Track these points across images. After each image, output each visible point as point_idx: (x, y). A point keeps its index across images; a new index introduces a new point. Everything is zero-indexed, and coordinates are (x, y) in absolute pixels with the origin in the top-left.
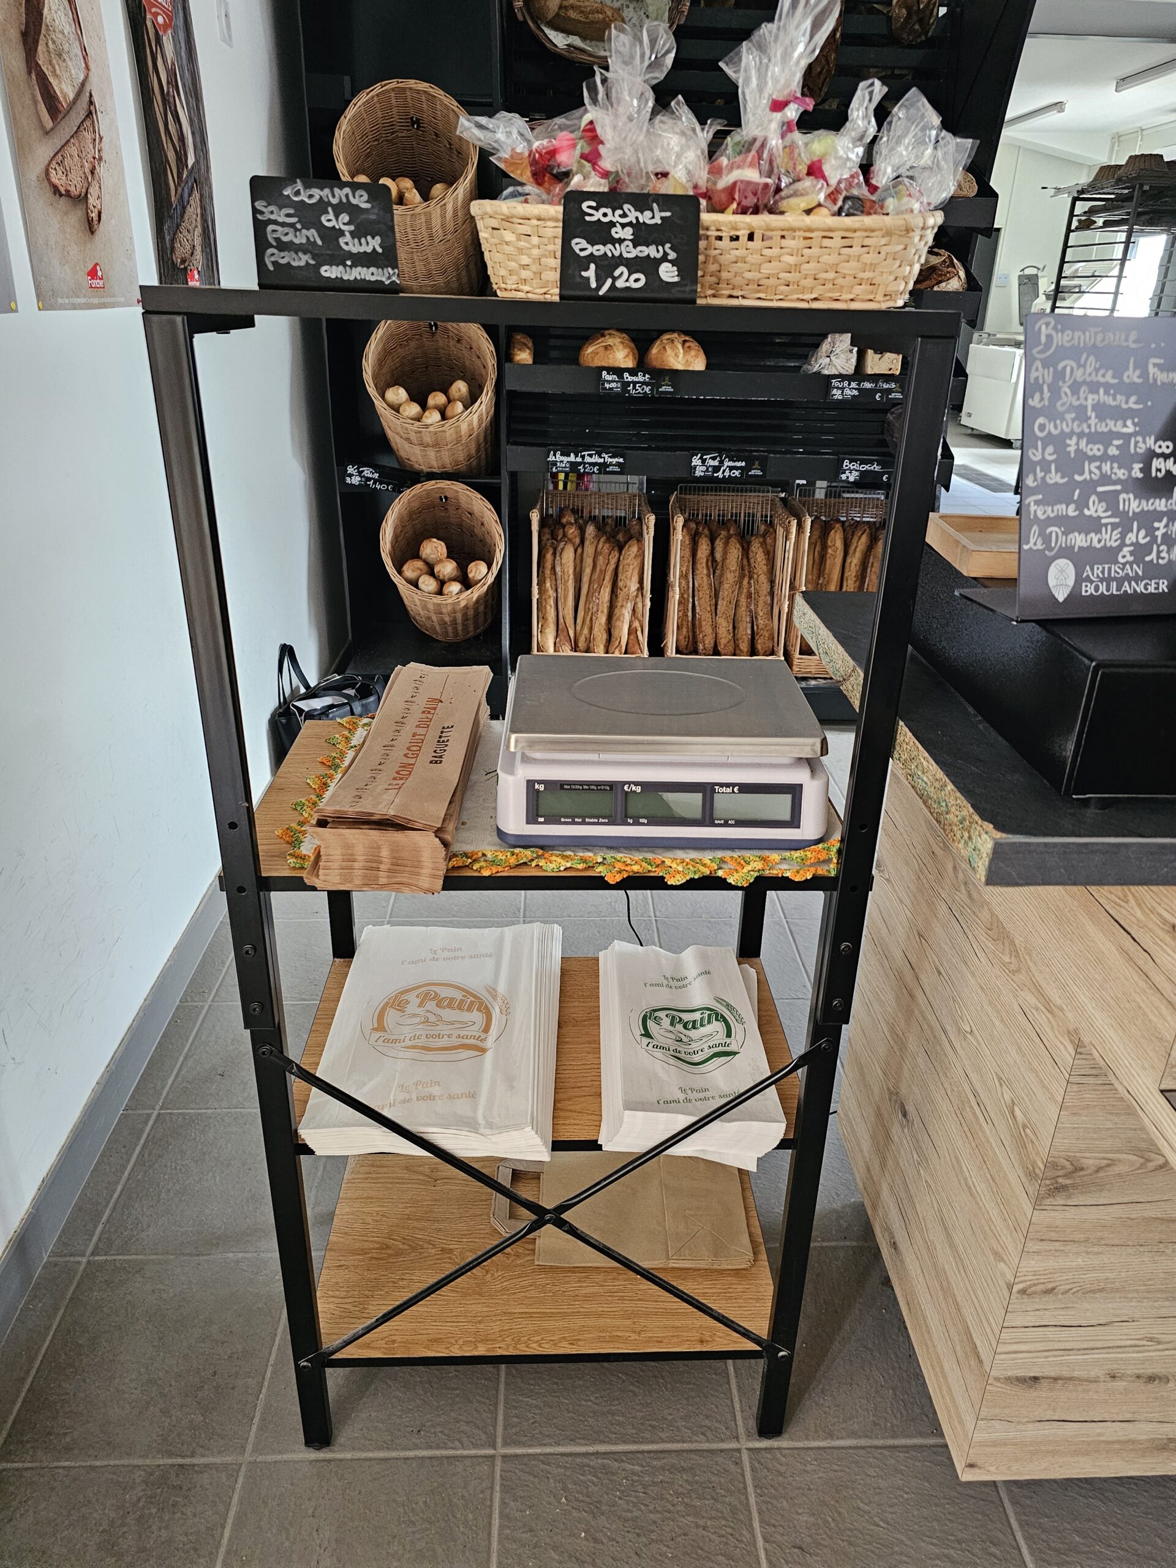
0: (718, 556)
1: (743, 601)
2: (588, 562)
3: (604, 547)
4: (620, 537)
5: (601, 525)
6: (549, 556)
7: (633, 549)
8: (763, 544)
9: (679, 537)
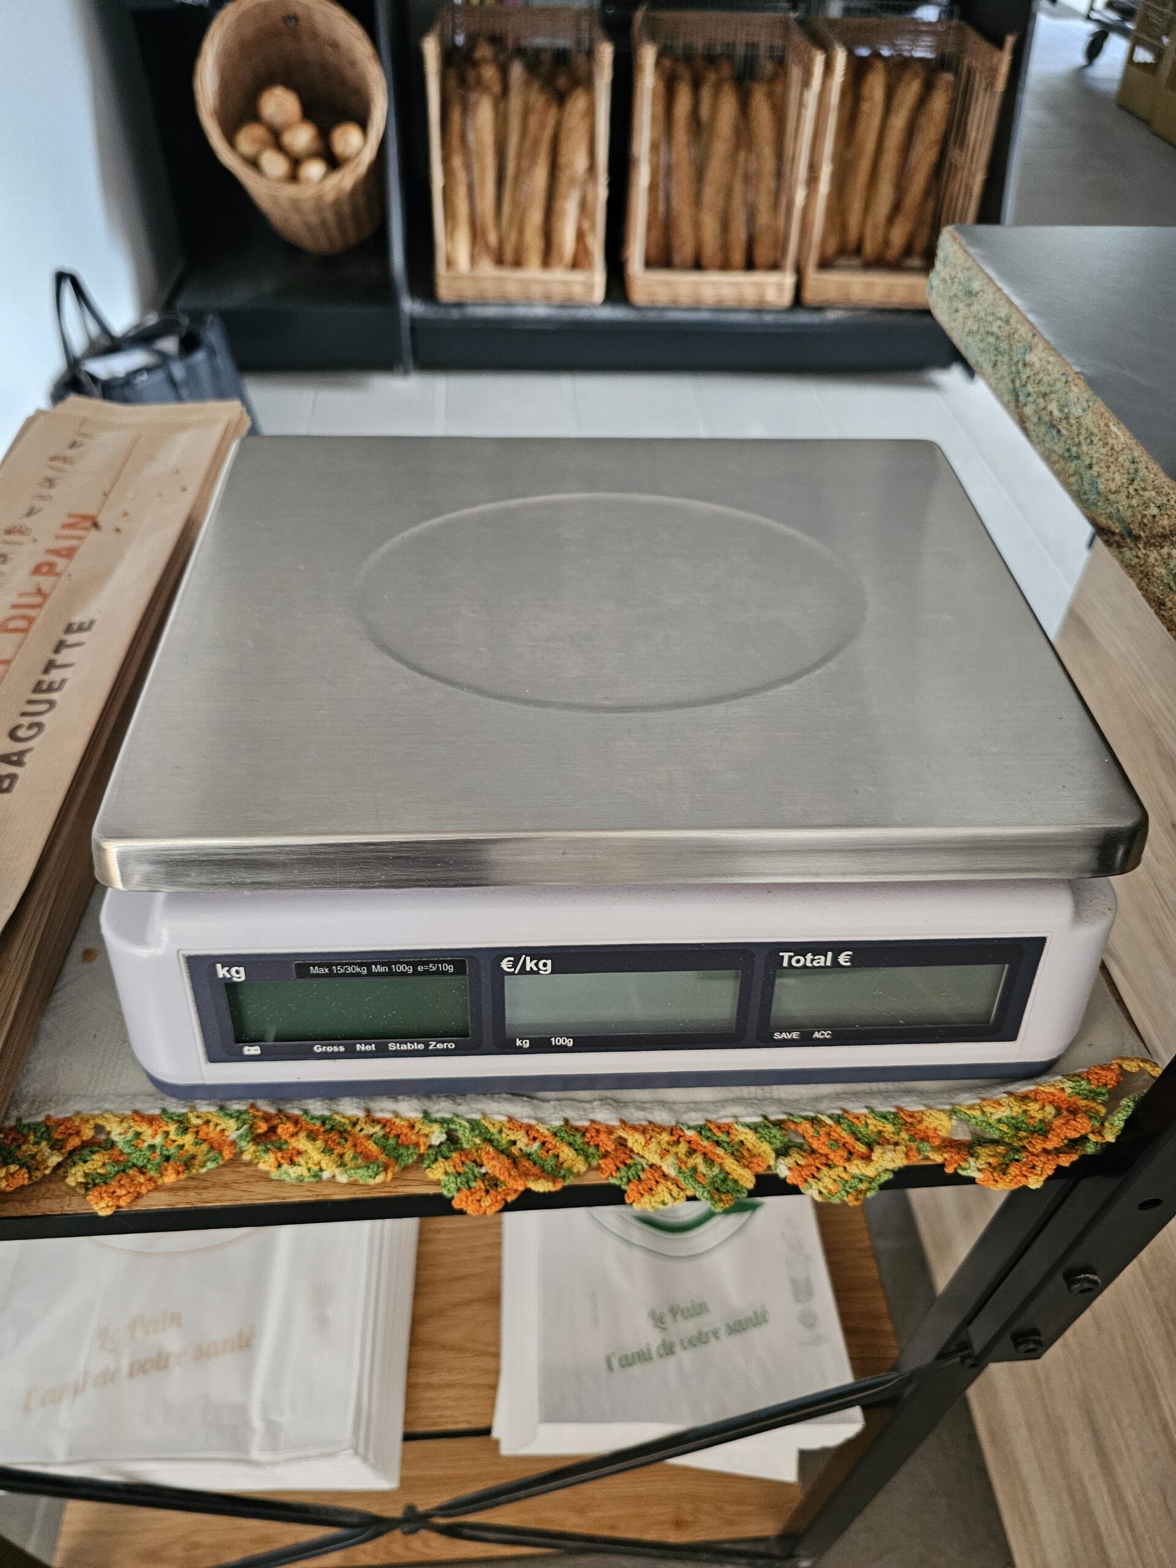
0: (705, 112)
1: (738, 187)
2: (515, 123)
3: (538, 99)
4: (562, 82)
5: (533, 60)
6: (456, 115)
7: (578, 103)
8: (770, 95)
9: (648, 81)
